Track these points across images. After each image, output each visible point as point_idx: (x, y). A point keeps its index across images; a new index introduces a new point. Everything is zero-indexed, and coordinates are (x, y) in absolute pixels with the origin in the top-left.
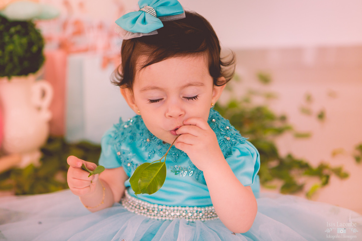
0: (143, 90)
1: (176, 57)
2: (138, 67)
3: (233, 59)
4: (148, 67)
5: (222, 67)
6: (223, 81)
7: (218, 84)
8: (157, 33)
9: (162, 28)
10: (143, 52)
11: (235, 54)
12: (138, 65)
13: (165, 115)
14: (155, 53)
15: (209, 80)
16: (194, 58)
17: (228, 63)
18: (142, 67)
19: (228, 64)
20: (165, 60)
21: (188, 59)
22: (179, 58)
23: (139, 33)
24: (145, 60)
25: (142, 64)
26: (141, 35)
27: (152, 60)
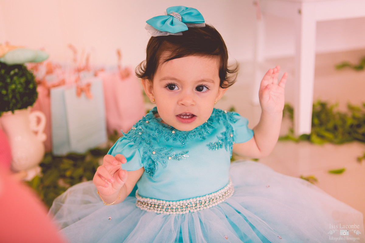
0: (163, 79)
1: (195, 55)
2: (161, 60)
3: (236, 69)
4: (170, 62)
5: (227, 73)
6: (226, 85)
7: (222, 86)
8: (181, 34)
9: (187, 30)
10: (168, 49)
11: (239, 64)
12: (162, 58)
13: (178, 103)
14: (178, 50)
15: (217, 80)
16: (210, 59)
17: (232, 70)
18: (165, 60)
19: (232, 72)
20: (186, 56)
21: (205, 59)
22: (198, 57)
23: (167, 32)
24: (168, 55)
25: (166, 58)
26: (168, 34)
27: (174, 55)
